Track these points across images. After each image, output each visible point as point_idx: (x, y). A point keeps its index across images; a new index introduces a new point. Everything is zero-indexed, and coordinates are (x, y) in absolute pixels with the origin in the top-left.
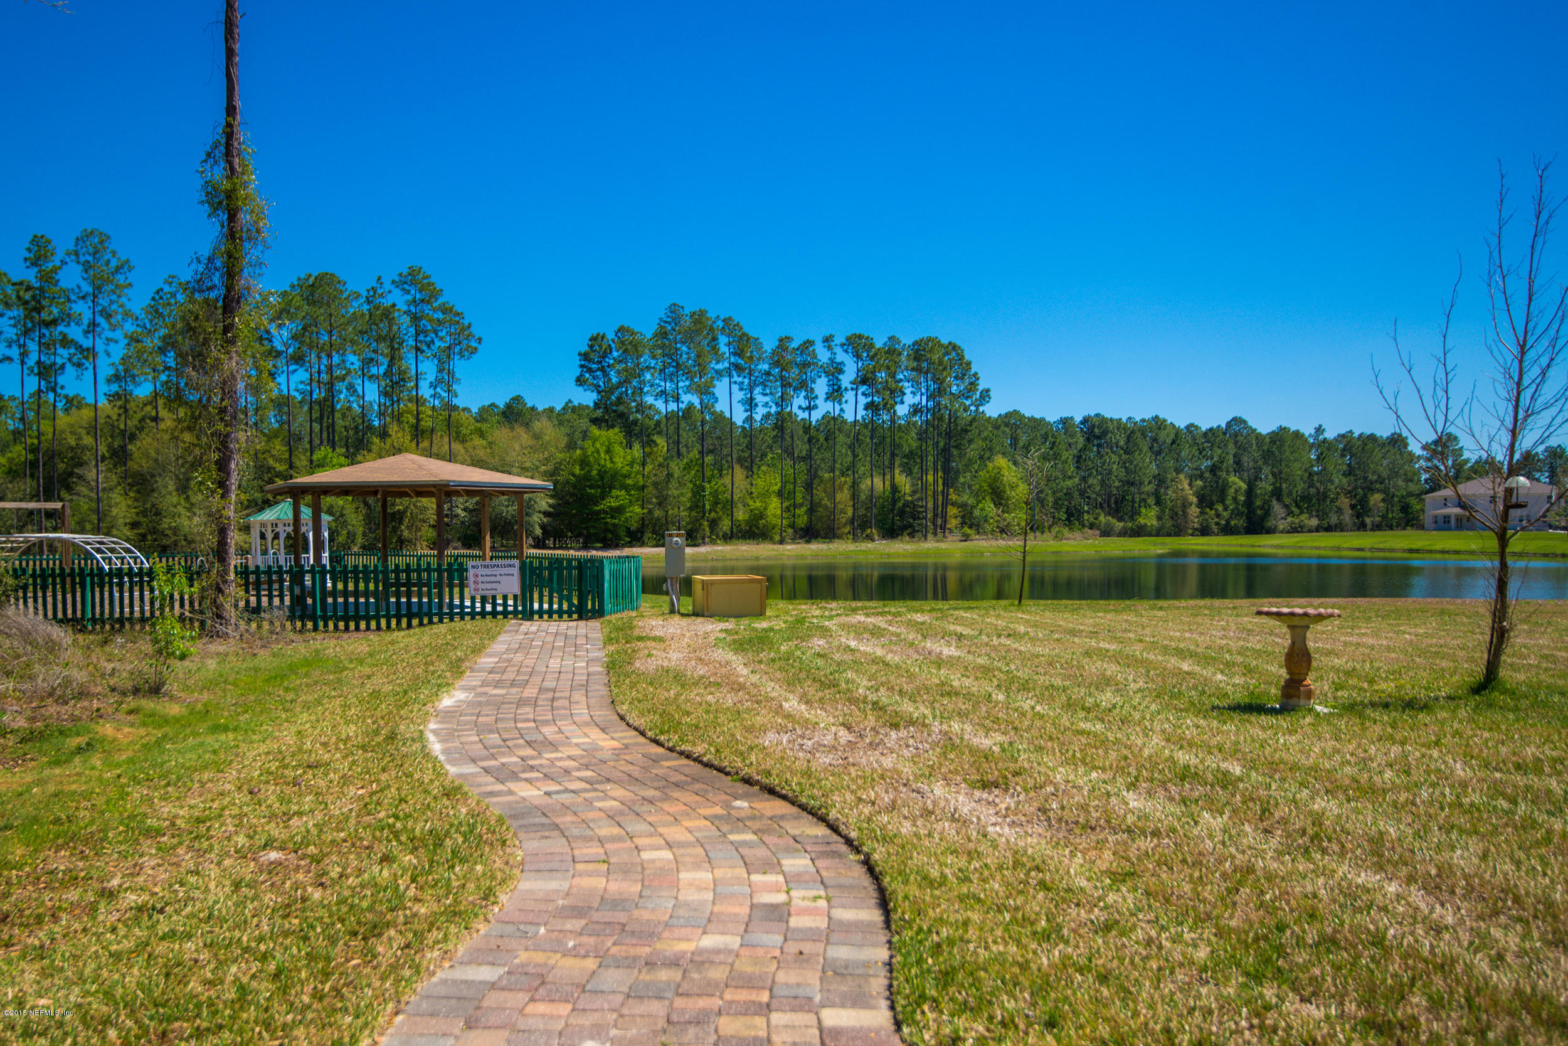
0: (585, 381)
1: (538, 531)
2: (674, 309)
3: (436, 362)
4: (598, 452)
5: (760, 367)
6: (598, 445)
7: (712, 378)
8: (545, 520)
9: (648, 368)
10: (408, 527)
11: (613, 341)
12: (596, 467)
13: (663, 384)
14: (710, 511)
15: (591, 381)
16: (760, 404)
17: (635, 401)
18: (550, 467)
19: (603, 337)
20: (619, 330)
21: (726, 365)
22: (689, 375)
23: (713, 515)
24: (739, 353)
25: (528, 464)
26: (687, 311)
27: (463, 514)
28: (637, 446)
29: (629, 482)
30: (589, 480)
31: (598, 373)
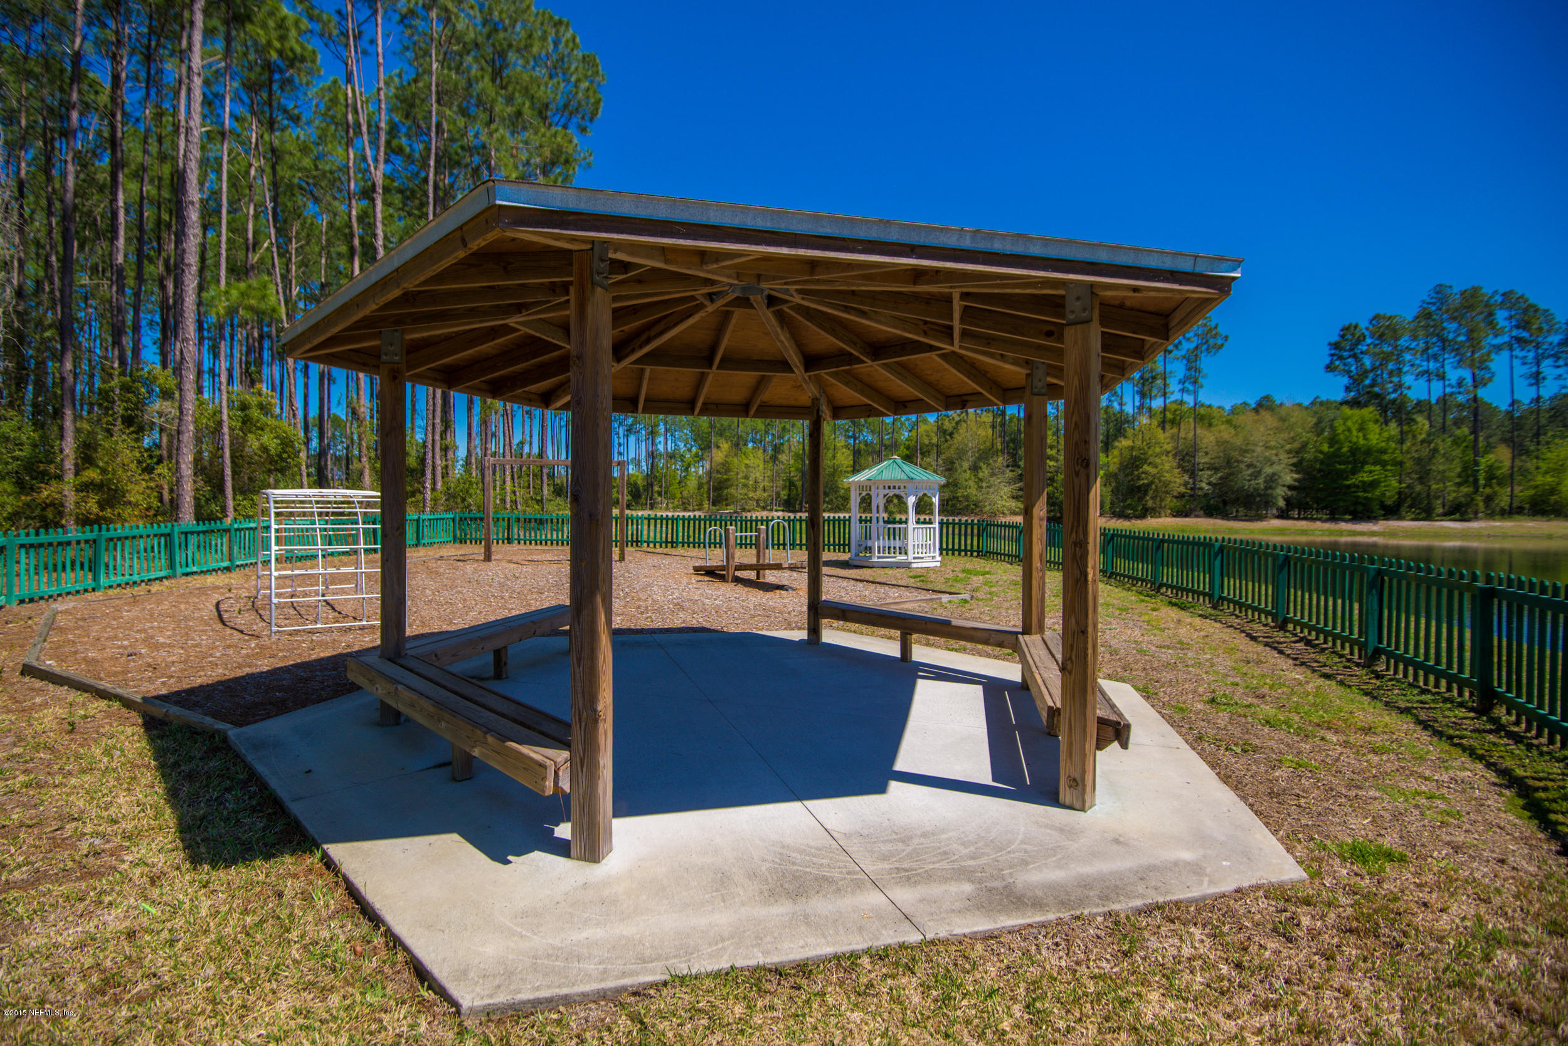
0: (1336, 368)
1: (1281, 503)
2: (1439, 290)
3: (1185, 362)
4: (1349, 430)
5: (1550, 339)
6: (1349, 423)
7: (1489, 353)
8: (1289, 493)
9: (1408, 349)
10: (1152, 498)
11: (1367, 329)
12: (1347, 444)
13: (1425, 364)
14: (1485, 486)
15: (1342, 367)
16: (1549, 378)
17: (1391, 382)
18: (1296, 445)
19: (1356, 327)
20: (1374, 318)
21: (1506, 338)
22: (1457, 350)
23: (1488, 490)
24: (1524, 325)
25: (1273, 443)
26: (1455, 290)
27: (1206, 487)
28: (1393, 425)
29: (1386, 457)
30: (1339, 456)
31: (1350, 360)
